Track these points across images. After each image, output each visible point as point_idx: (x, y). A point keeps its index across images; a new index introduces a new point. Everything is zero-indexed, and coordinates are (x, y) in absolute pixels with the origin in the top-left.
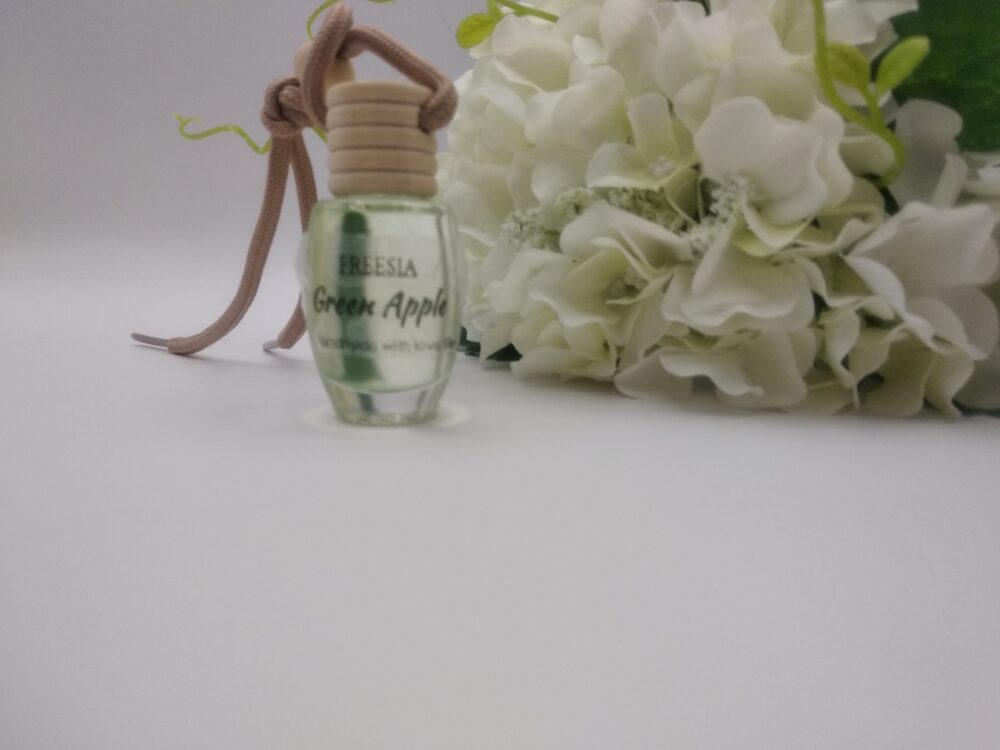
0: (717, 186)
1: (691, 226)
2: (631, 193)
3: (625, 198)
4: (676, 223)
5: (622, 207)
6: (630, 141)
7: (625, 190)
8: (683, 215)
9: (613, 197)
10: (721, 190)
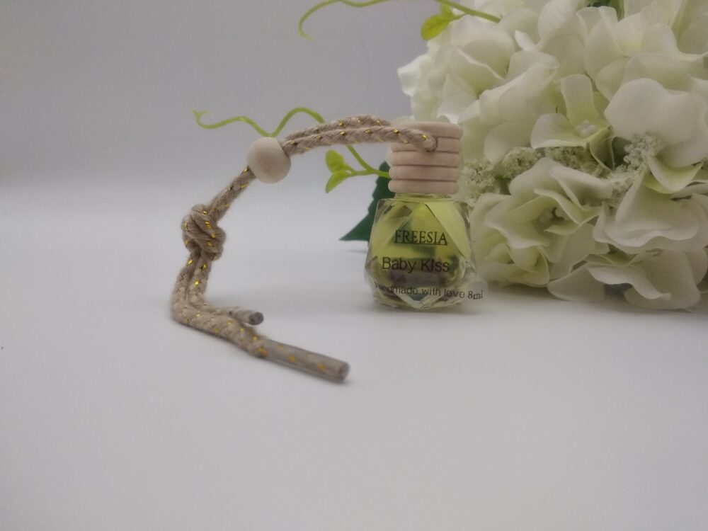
2: (562, 149)
4: (597, 171)
5: (555, 159)
7: (558, 148)
8: (602, 166)
9: (548, 153)
10: (631, 146)
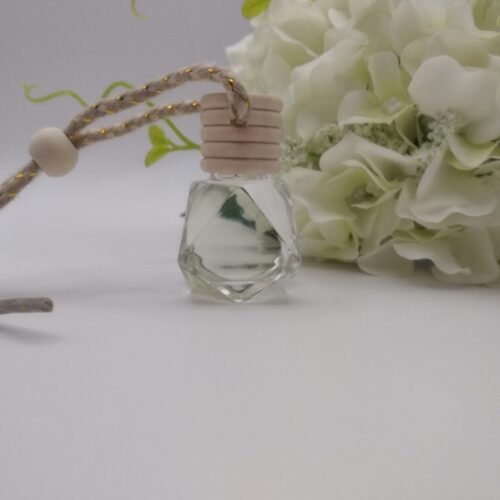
0: (432, 120)
1: (414, 150)
2: (371, 126)
3: (367, 130)
4: (403, 147)
5: (364, 136)
6: (369, 87)
7: (366, 124)
8: (407, 142)
9: (358, 130)
10: (435, 123)
